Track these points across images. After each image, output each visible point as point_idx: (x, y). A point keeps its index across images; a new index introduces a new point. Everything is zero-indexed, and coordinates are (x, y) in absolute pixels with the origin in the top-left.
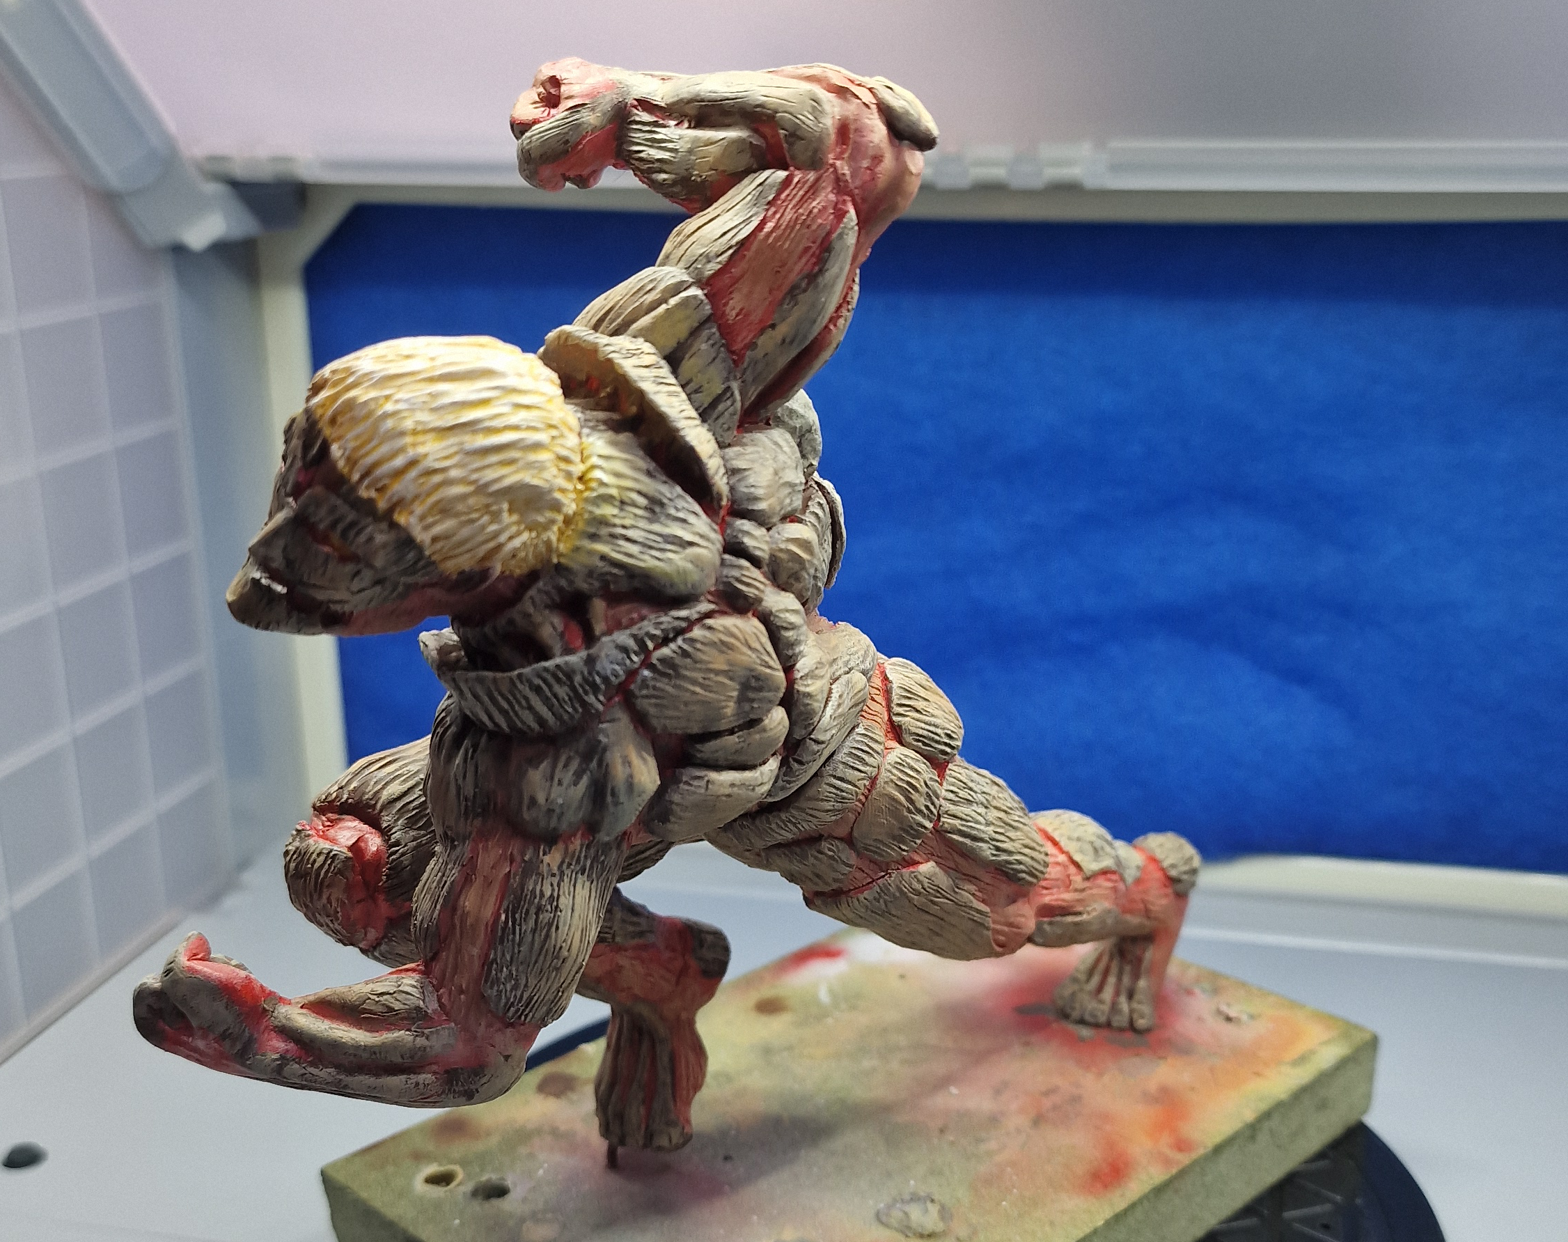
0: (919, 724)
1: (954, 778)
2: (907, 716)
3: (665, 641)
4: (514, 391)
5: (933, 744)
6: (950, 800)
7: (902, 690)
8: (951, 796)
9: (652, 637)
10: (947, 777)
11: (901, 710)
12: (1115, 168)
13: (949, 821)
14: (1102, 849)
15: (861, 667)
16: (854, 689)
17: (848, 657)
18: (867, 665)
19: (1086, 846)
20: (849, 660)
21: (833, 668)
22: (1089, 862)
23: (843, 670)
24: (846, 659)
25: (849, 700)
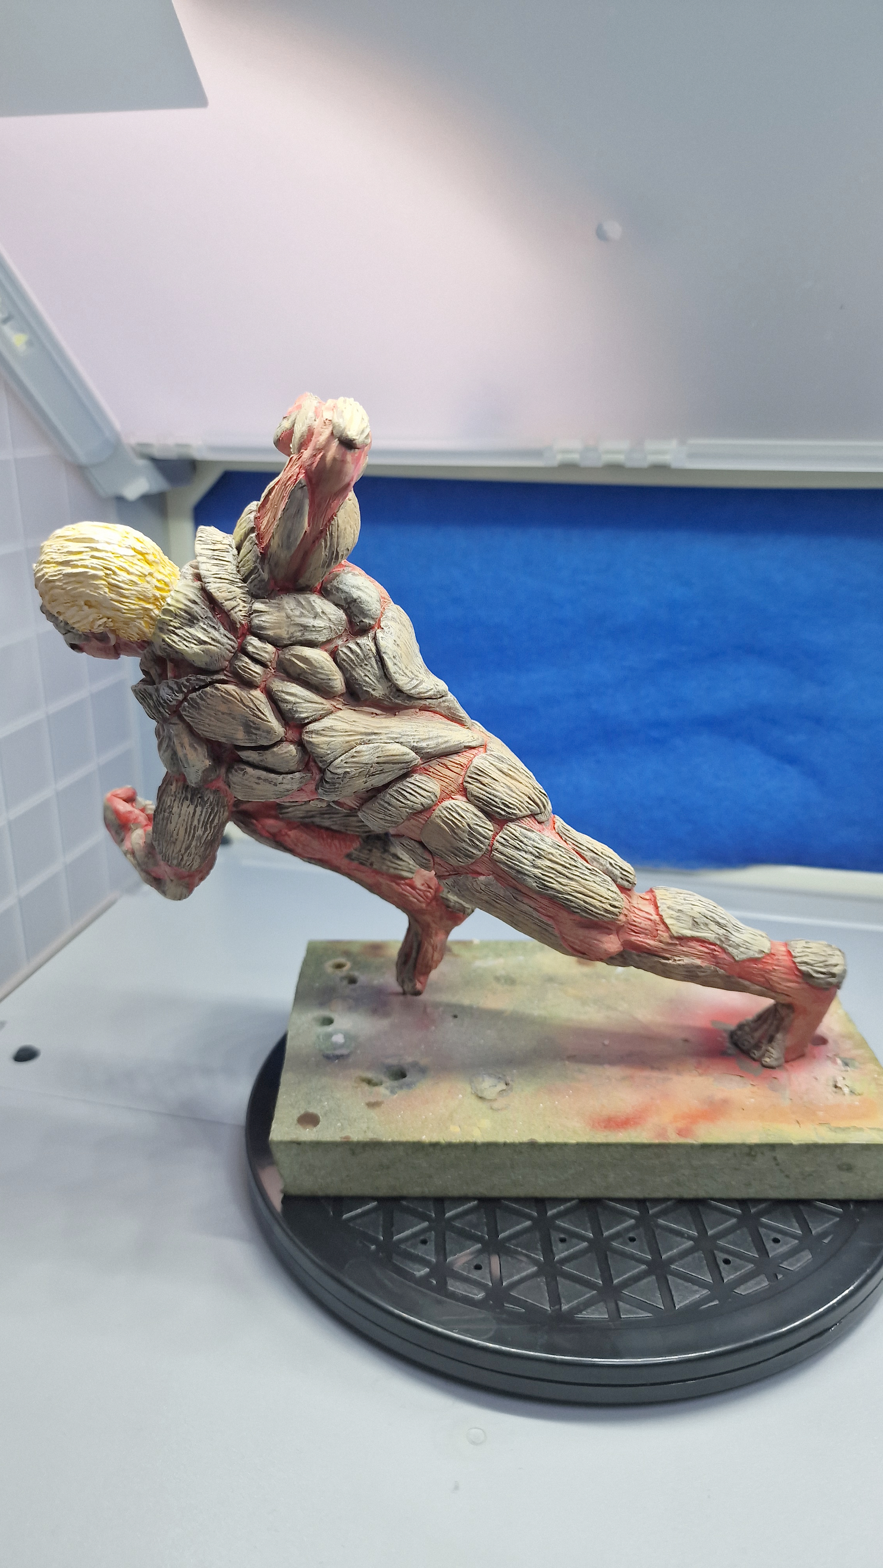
0: (480, 791)
1: (509, 831)
2: (472, 784)
3: (195, 690)
4: (97, 550)
5: (491, 807)
6: (501, 843)
7: (475, 769)
8: (502, 841)
9: (185, 686)
10: (504, 829)
11: (469, 780)
12: (692, 456)
13: (497, 855)
14: (706, 925)
15: (415, 744)
16: (384, 752)
17: (400, 736)
18: (429, 745)
19: (685, 918)
20: (400, 738)
21: (368, 737)
22: (683, 928)
23: (382, 741)
24: (396, 736)
25: (372, 757)
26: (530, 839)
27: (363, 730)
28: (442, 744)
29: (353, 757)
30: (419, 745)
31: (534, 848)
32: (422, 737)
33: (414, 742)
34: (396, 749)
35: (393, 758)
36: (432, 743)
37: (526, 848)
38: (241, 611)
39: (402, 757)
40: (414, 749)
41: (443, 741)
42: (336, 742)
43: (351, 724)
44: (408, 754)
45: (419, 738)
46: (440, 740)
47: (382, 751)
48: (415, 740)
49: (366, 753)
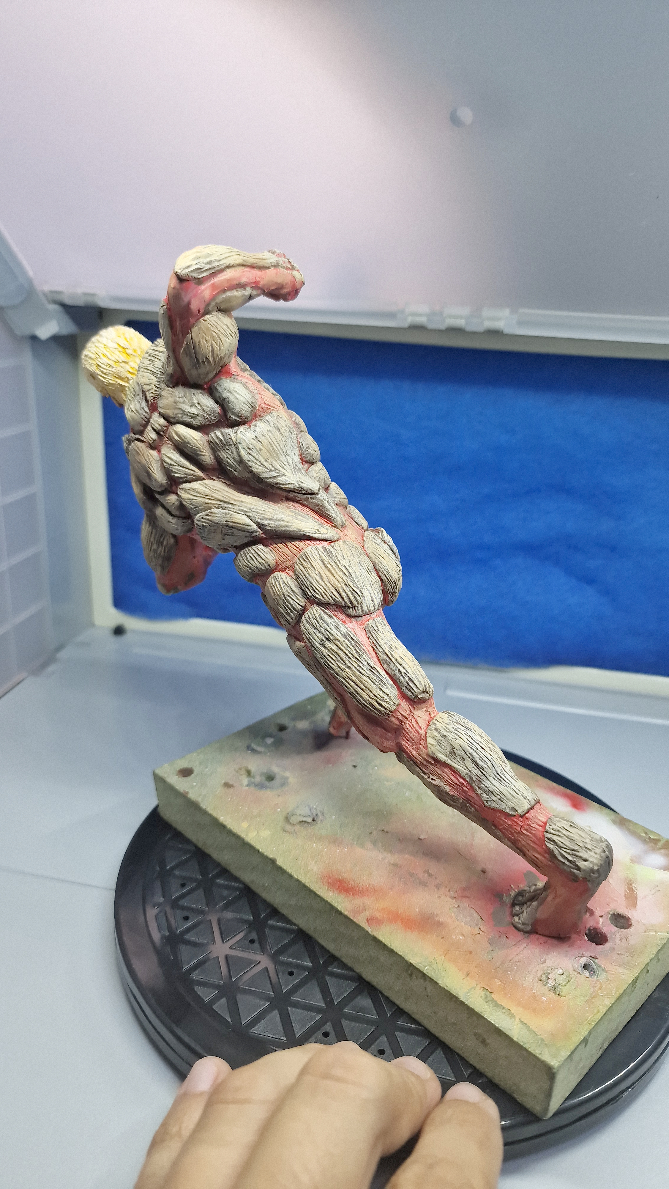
2: (298, 565)
5: (304, 587)
6: (306, 619)
7: (304, 555)
8: (307, 617)
10: (311, 609)
11: (297, 561)
14: (463, 759)
15: (259, 520)
16: (232, 519)
17: (250, 511)
18: (271, 524)
19: (446, 744)
20: (249, 512)
21: (225, 504)
22: (440, 751)
23: (235, 511)
24: (247, 510)
25: (222, 520)
26: (325, 622)
27: (222, 498)
28: (282, 526)
29: (207, 515)
30: (262, 522)
31: (326, 631)
32: (266, 516)
33: (259, 518)
34: (242, 519)
35: (238, 525)
36: (273, 523)
37: (320, 628)
38: (152, 393)
39: (246, 527)
40: (259, 525)
41: (283, 525)
42: (197, 500)
43: (213, 492)
44: (250, 526)
45: (263, 517)
46: (281, 523)
47: (230, 517)
48: (260, 517)
49: (217, 515)
